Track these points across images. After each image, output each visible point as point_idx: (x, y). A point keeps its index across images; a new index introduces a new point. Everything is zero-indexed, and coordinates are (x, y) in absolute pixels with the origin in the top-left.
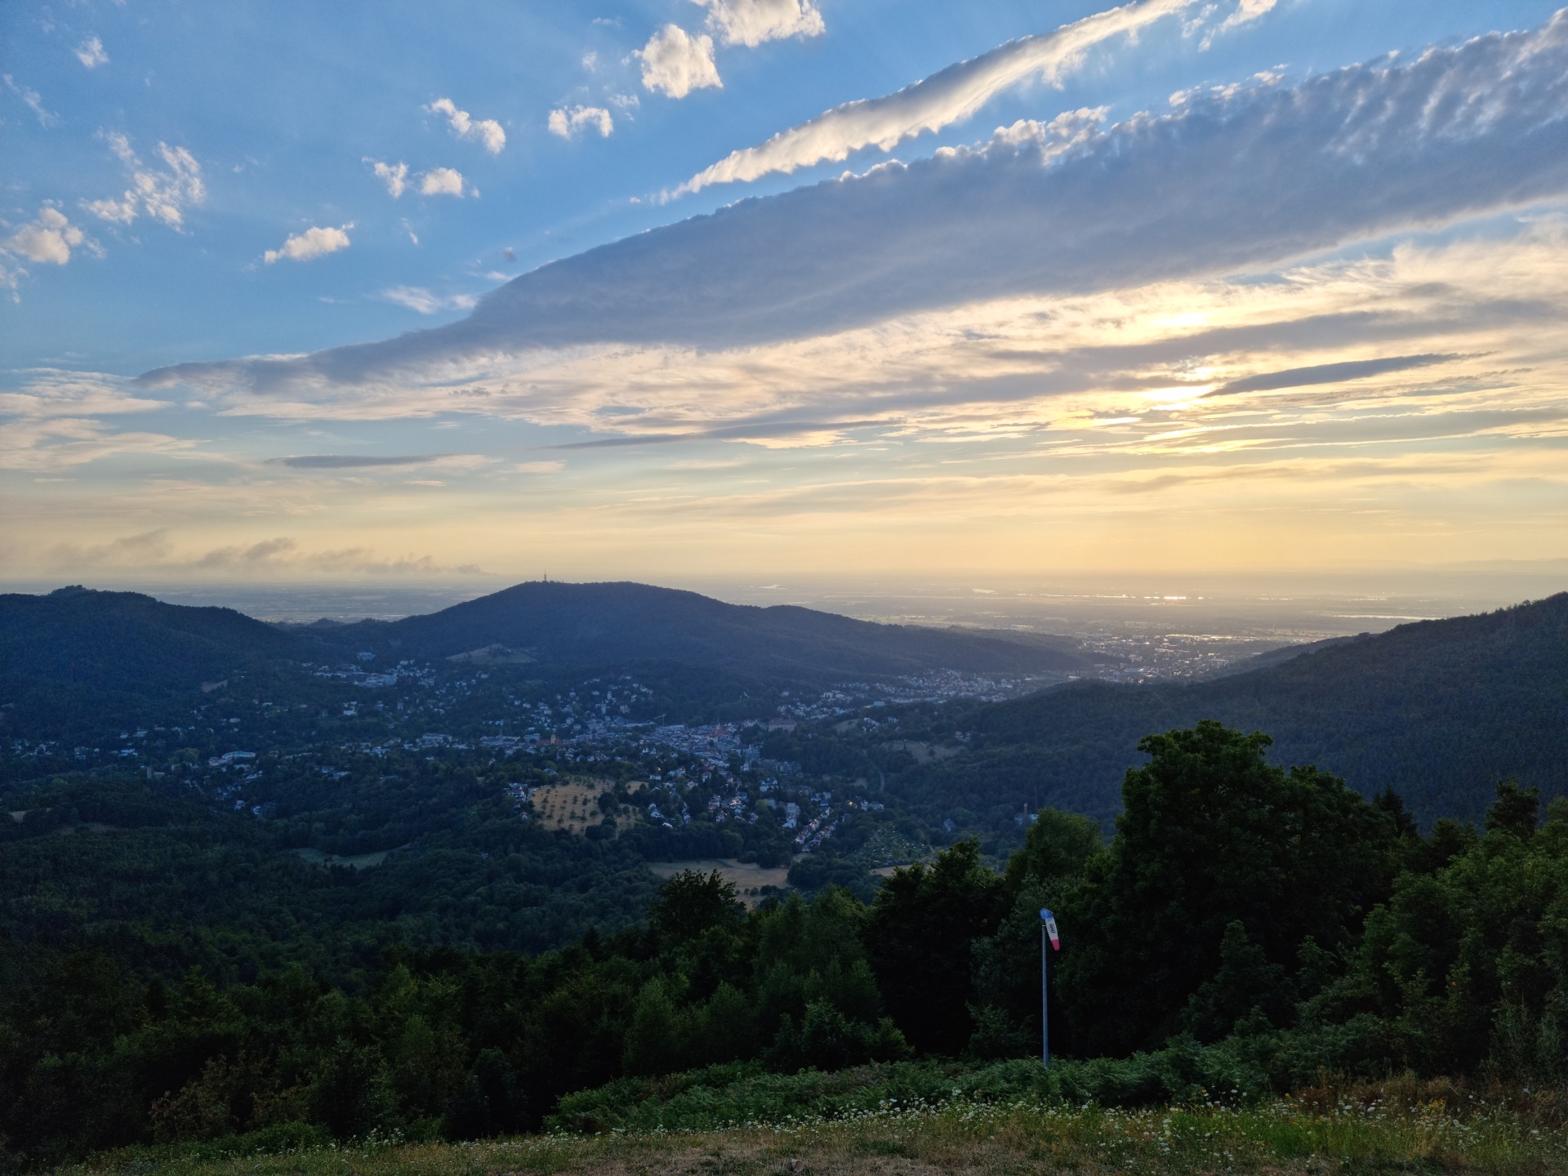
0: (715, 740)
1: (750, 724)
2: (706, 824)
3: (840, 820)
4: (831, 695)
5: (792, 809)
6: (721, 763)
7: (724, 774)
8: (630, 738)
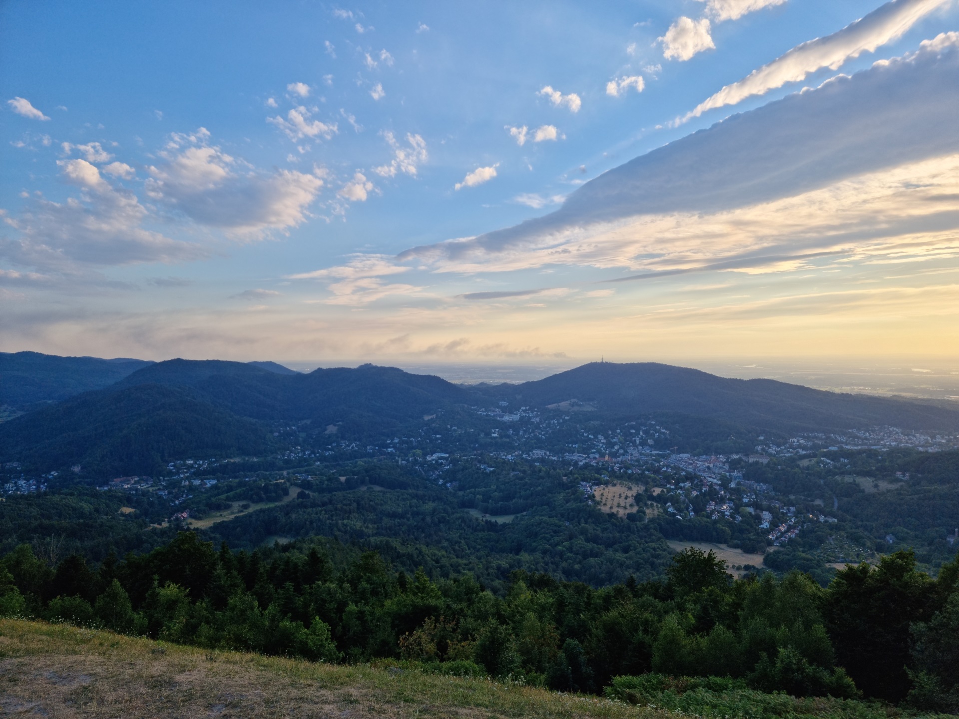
0: (711, 466)
1: (735, 457)
2: (705, 519)
3: (803, 527)
4: (795, 440)
5: (766, 516)
6: (715, 481)
7: (717, 488)
8: (654, 460)
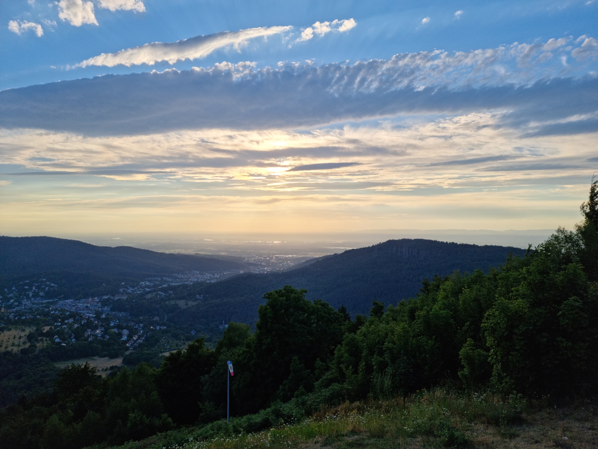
0: (89, 305)
2: (83, 342)
4: (144, 283)
5: (125, 332)
6: (91, 315)
7: (92, 319)
